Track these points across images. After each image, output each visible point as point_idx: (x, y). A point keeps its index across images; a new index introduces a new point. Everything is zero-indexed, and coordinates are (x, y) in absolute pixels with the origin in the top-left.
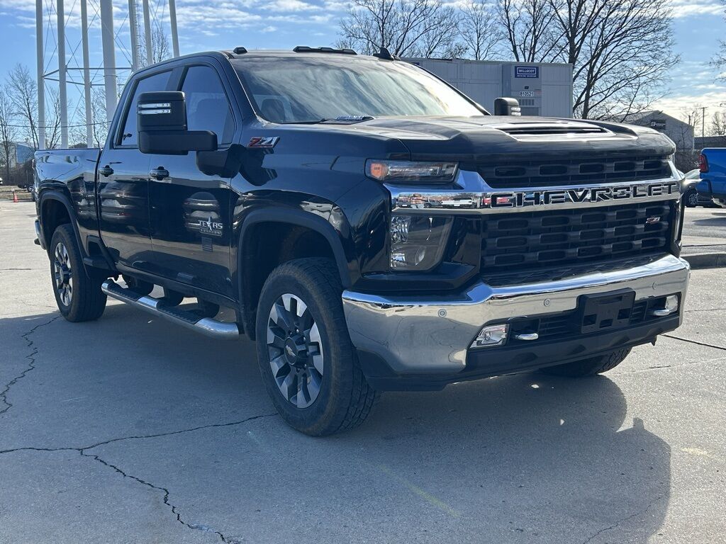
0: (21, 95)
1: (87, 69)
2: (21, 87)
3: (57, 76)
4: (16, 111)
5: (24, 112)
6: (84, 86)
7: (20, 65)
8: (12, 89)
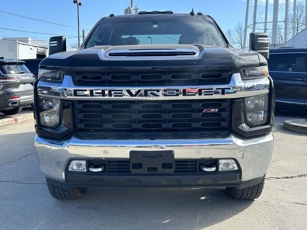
0: (239, 35)
1: (266, 22)
2: (239, 32)
3: (252, 26)
4: (236, 42)
5: (239, 42)
6: (264, 30)
7: (240, 23)
8: (236, 33)
